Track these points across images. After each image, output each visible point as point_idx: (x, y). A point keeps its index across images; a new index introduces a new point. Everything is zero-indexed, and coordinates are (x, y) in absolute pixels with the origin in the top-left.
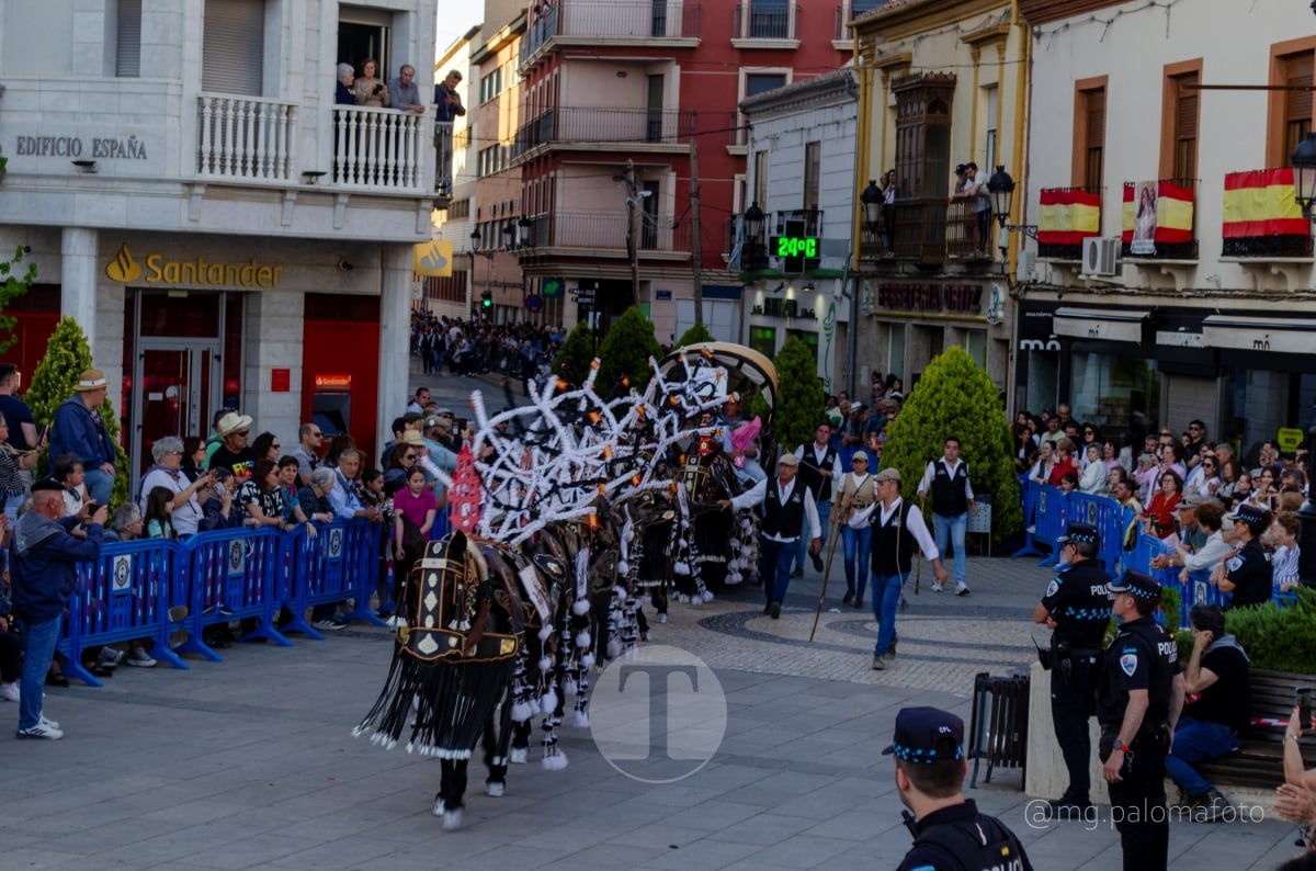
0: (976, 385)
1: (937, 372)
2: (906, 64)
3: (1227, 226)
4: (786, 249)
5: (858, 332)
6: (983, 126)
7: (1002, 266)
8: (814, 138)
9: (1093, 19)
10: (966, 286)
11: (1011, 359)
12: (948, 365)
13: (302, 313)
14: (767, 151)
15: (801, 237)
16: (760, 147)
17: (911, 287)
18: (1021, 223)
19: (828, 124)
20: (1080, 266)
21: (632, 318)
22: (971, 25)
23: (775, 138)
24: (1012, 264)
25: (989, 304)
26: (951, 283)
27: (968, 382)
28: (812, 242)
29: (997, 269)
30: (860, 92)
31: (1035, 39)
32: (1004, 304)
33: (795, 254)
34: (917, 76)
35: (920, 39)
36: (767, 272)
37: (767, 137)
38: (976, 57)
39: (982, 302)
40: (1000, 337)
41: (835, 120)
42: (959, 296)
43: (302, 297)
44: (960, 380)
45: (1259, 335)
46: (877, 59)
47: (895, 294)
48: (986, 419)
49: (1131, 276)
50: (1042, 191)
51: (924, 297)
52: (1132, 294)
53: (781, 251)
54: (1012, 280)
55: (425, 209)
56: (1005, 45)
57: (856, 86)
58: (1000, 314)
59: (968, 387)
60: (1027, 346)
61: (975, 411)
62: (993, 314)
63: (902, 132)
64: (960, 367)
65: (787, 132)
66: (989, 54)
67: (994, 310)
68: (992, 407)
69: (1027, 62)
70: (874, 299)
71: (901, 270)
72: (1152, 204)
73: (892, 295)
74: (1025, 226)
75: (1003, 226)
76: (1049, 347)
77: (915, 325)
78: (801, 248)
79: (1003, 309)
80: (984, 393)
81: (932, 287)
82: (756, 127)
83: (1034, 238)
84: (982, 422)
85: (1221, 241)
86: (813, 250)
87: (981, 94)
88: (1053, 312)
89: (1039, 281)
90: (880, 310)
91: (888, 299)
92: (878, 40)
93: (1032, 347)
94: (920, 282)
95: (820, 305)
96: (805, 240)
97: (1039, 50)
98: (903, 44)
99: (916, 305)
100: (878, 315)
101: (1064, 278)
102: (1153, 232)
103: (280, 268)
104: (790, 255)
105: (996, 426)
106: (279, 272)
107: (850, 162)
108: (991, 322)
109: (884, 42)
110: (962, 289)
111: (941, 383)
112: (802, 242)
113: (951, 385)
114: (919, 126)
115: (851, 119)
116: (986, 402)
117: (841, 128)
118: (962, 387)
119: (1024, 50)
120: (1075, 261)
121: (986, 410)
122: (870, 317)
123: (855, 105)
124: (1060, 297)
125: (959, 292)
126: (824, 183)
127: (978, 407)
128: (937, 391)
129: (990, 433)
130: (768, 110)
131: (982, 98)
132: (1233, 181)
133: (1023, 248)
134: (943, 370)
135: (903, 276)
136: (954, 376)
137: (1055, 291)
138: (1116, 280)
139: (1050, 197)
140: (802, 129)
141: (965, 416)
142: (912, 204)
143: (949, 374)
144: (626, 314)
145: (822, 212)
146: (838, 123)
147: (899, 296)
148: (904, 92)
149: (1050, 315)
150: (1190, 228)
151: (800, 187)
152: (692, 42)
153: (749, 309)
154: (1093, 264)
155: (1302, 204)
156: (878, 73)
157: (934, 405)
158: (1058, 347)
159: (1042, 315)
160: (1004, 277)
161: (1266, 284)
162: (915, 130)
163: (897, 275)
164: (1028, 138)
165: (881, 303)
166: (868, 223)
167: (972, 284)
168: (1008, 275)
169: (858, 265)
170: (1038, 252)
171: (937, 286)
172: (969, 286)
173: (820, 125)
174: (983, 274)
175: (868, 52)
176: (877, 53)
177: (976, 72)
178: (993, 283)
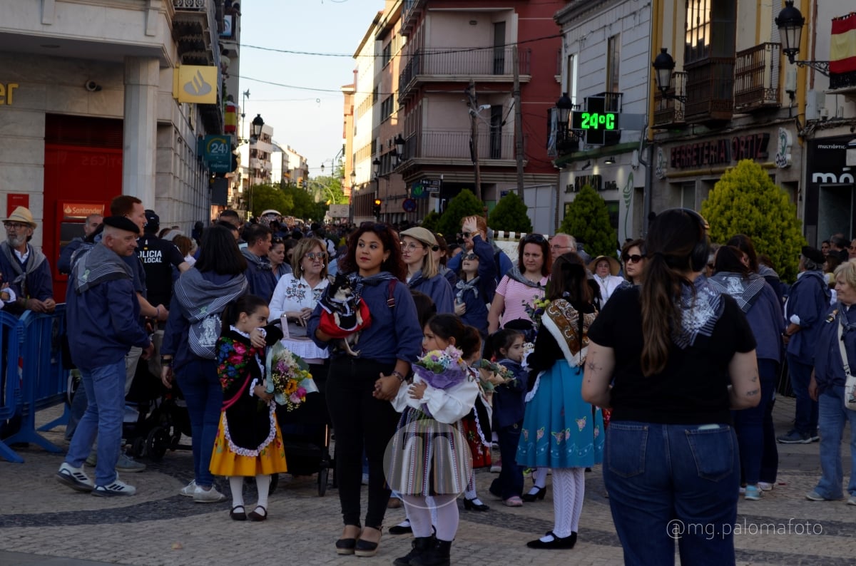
0: (772, 202)
1: (727, 189)
4: (588, 123)
5: (653, 196)
7: (790, 109)
8: (614, 32)
10: (753, 136)
11: (801, 199)
12: (740, 180)
13: (43, 135)
14: (576, 53)
15: (601, 112)
16: (570, 50)
17: (701, 146)
18: (810, 59)
19: (626, 17)
21: (464, 197)
23: (582, 40)
24: (800, 106)
25: (776, 150)
26: (739, 135)
27: (761, 197)
28: (611, 116)
29: (785, 114)
32: (792, 147)
33: (596, 127)
36: (576, 155)
37: (577, 41)
39: (770, 149)
40: (788, 180)
41: (632, 11)
42: (746, 146)
43: (42, 118)
44: (753, 196)
47: (686, 155)
48: (783, 238)
50: (834, 20)
51: (712, 153)
53: (584, 125)
54: (801, 121)
55: (155, 9)
58: (789, 157)
59: (763, 203)
60: (820, 179)
61: (771, 229)
62: (781, 158)
64: (753, 181)
65: (592, 32)
67: (782, 154)
68: (790, 226)
70: (667, 163)
71: (691, 132)
73: (683, 157)
74: (814, 62)
75: (792, 61)
76: (842, 180)
77: (704, 181)
78: (602, 122)
79: (790, 153)
80: (780, 210)
81: (720, 142)
82: (568, 34)
83: (824, 73)
84: (779, 241)
86: (612, 124)
88: (845, 143)
89: (829, 118)
90: (673, 172)
91: (679, 160)
93: (825, 180)
94: (710, 139)
95: (620, 176)
96: (605, 115)
99: (706, 161)
100: (670, 177)
101: (855, 107)
103: (16, 86)
104: (592, 128)
105: (794, 247)
106: (13, 88)
107: (645, 45)
108: (780, 166)
110: (750, 139)
111: (732, 200)
112: (602, 116)
113: (744, 200)
115: (645, 7)
116: (783, 221)
117: (637, 17)
118: (756, 203)
121: (783, 229)
122: (664, 179)
124: (852, 130)
125: (747, 142)
126: (623, 69)
127: (774, 225)
128: (728, 208)
129: (789, 254)
130: (577, 16)
133: (812, 86)
134: (733, 185)
135: (694, 137)
136: (747, 192)
137: (847, 124)
140: (605, 26)
141: (760, 235)
143: (741, 190)
144: (459, 195)
145: (622, 94)
146: (634, 13)
147: (689, 156)
149: (843, 147)
151: (603, 76)
153: (563, 189)
157: (725, 223)
158: (852, 180)
159: (834, 147)
160: (792, 121)
163: (688, 138)
165: (673, 165)
166: (660, 88)
167: (759, 133)
168: (796, 117)
169: (654, 134)
170: (829, 85)
171: (725, 140)
172: (757, 135)
173: (619, 19)
174: (770, 121)
178: (781, 128)
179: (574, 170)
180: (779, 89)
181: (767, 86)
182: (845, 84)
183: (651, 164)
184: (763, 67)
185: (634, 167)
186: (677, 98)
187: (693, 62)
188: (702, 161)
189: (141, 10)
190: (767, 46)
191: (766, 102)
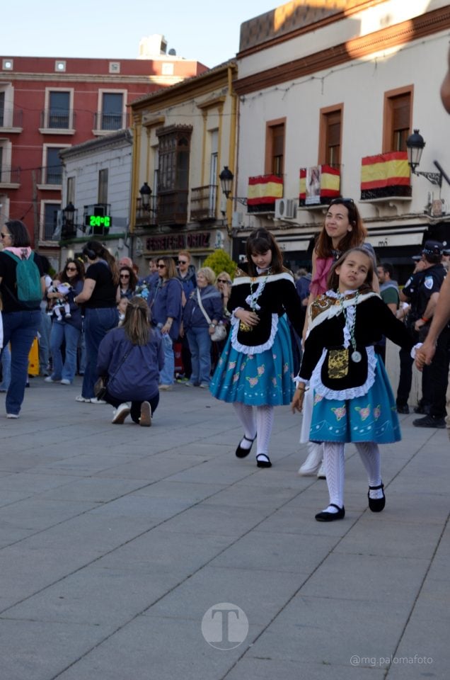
2: (162, 123)
3: (363, 184)
4: (94, 222)
6: (209, 150)
7: (223, 221)
8: (104, 167)
9: (277, 89)
10: (200, 234)
14: (74, 177)
15: (102, 216)
16: (70, 175)
17: (167, 238)
18: (234, 196)
19: (113, 159)
20: (273, 215)
22: (202, 99)
23: (80, 170)
24: (229, 219)
25: (214, 242)
26: (192, 233)
28: (107, 219)
29: (219, 223)
30: (133, 140)
31: (241, 103)
32: (224, 241)
33: (99, 224)
34: (172, 126)
35: (171, 109)
36: (75, 240)
37: (75, 170)
38: (205, 116)
39: (211, 241)
41: (118, 156)
42: (196, 239)
45: (382, 239)
46: (143, 122)
49: (303, 217)
50: (250, 178)
51: (174, 242)
52: (303, 227)
53: (92, 223)
54: (229, 227)
57: (130, 137)
58: (222, 246)
60: (243, 258)
62: (218, 246)
63: (162, 157)
65: (87, 166)
66: (213, 112)
67: (218, 244)
69: (236, 114)
70: (143, 246)
71: (160, 230)
72: (318, 178)
73: (155, 244)
74: (237, 197)
75: (227, 197)
78: (102, 222)
79: (223, 244)
81: (179, 236)
82: (67, 165)
83: (243, 204)
85: (360, 192)
86: (108, 223)
87: (208, 134)
89: (245, 227)
90: (147, 252)
91: (152, 245)
92: (144, 112)
94: (172, 234)
96: (104, 217)
97: (244, 108)
98: (159, 113)
99: (170, 246)
100: (145, 255)
101: (261, 223)
102: (320, 192)
104: (96, 225)
107: (128, 177)
109: (147, 113)
110: (198, 235)
112: (102, 218)
114: (172, 153)
115: (127, 155)
117: (121, 160)
119: (235, 109)
120: (271, 212)
122: (141, 256)
123: (130, 147)
125: (197, 237)
126: (111, 189)
130: (75, 155)
131: (208, 137)
132: (367, 161)
135: (162, 232)
138: (294, 221)
139: (253, 181)
140: (97, 163)
142: (169, 193)
146: (119, 158)
147: (159, 243)
148: (164, 136)
150: (338, 189)
151: (96, 193)
152: (18, 130)
154: (282, 212)
155: (412, 166)
156: (145, 129)
160: (224, 227)
161: (384, 213)
162: (170, 155)
163: (157, 233)
164: (238, 154)
165: (148, 248)
166: (143, 204)
167: (205, 232)
168: (227, 225)
169: (133, 230)
170: (247, 210)
171: (182, 235)
172: (202, 234)
173: (108, 160)
174: (210, 226)
175: (138, 119)
176: (143, 119)
177: (205, 123)
178: (217, 231)
179: (73, 248)
180: (216, 210)
181: (211, 208)
182: (256, 211)
183: (132, 246)
184: (208, 198)
185: (119, 248)
186: (152, 210)
187: (163, 191)
188: (168, 246)
190: (210, 187)
191: (209, 216)
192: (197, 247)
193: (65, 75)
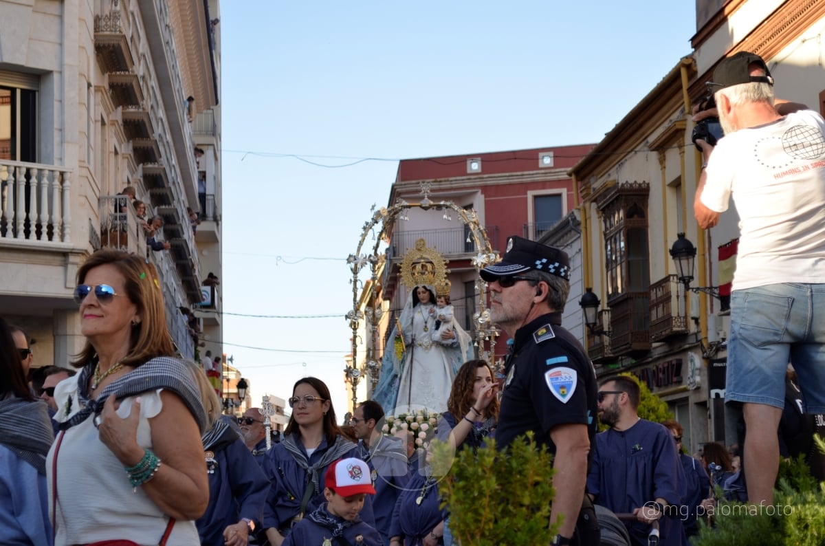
7: (696, 334)
10: (668, 362)
11: (710, 417)
22: (657, 135)
24: (703, 331)
25: (687, 373)
26: (657, 363)
29: (692, 339)
30: (582, 227)
32: (700, 369)
35: (622, 163)
38: (662, 161)
39: (683, 374)
40: (700, 401)
42: (664, 373)
46: (592, 194)
50: (720, 248)
54: (705, 344)
56: (683, 140)
57: (579, 224)
58: (698, 379)
60: (717, 395)
62: (692, 380)
63: (609, 242)
66: (672, 154)
67: (692, 377)
71: (620, 365)
74: (711, 288)
79: (699, 375)
81: (643, 371)
83: (718, 298)
87: (669, 191)
92: (592, 180)
93: (722, 396)
94: (633, 370)
98: (609, 175)
108: (691, 388)
109: (596, 181)
110: (666, 365)
114: (620, 232)
115: (577, 253)
123: (579, 240)
125: (664, 368)
131: (670, 194)
133: (712, 312)
135: (622, 369)
142: (620, 300)
148: (608, 206)
156: (594, 206)
160: (698, 346)
162: (618, 236)
166: (588, 325)
167: (672, 359)
168: (701, 341)
170: (720, 308)
171: (647, 369)
172: (671, 361)
174: (680, 347)
175: (584, 193)
176: (592, 190)
177: (664, 174)
178: (689, 353)
180: (686, 317)
181: (674, 314)
184: (670, 297)
186: (605, 333)
187: (615, 298)
189: (61, 265)
190: (672, 278)
191: (675, 329)
192: (666, 385)
193: (553, 171)
